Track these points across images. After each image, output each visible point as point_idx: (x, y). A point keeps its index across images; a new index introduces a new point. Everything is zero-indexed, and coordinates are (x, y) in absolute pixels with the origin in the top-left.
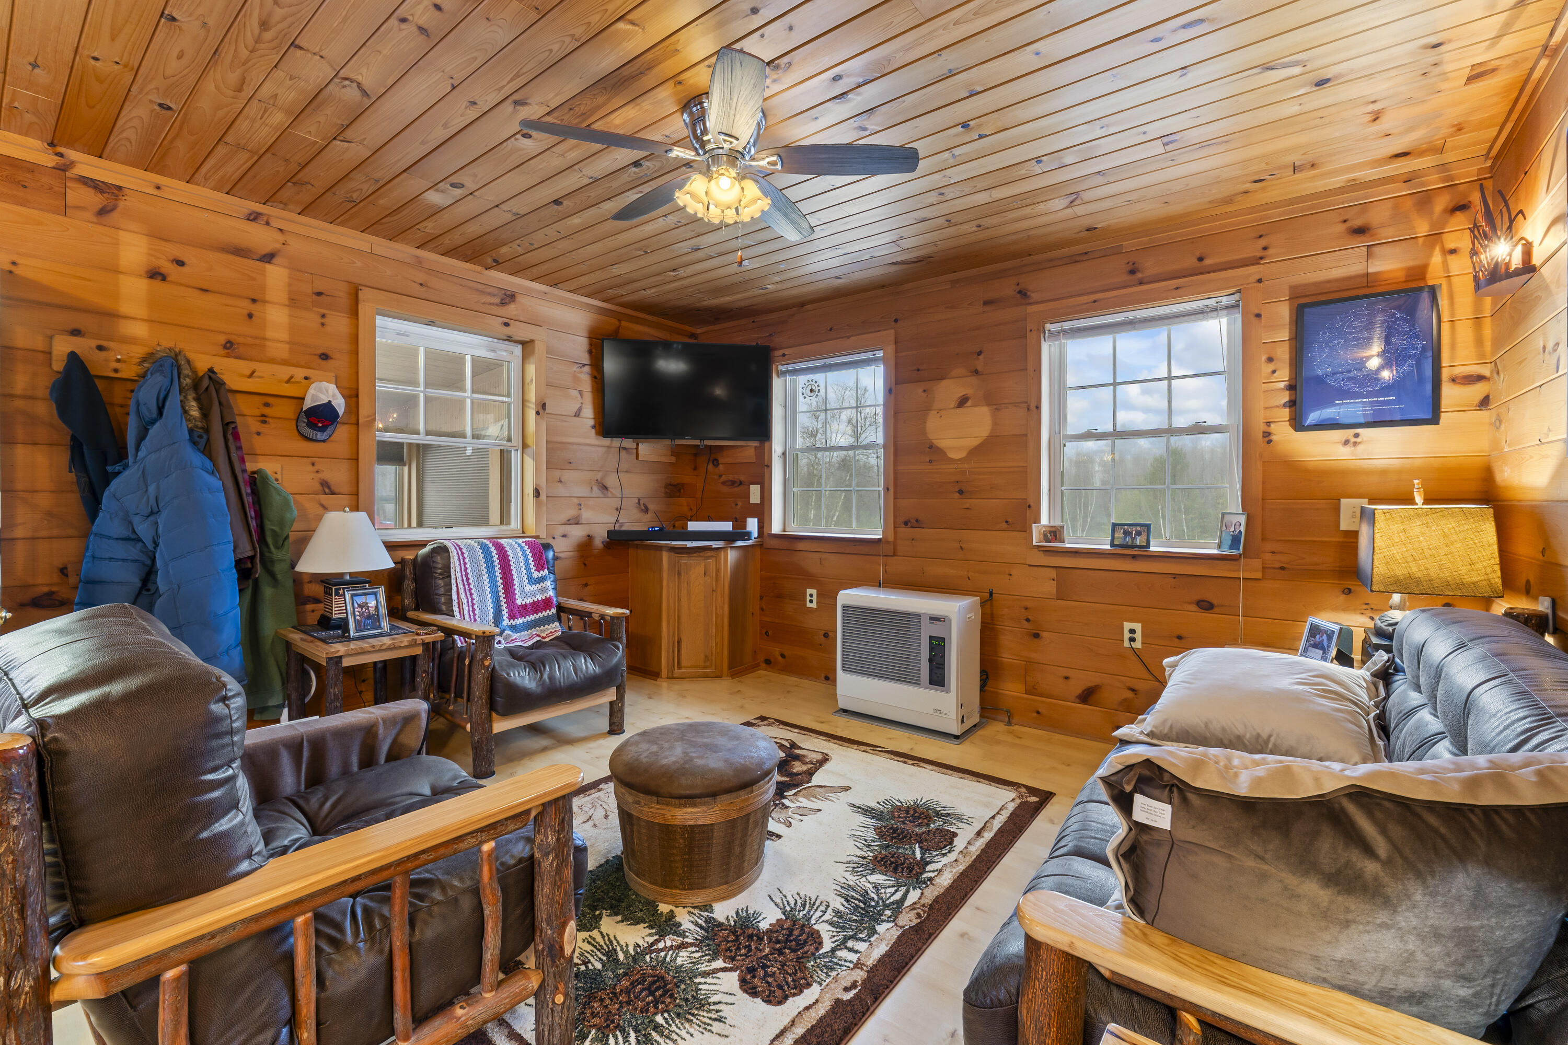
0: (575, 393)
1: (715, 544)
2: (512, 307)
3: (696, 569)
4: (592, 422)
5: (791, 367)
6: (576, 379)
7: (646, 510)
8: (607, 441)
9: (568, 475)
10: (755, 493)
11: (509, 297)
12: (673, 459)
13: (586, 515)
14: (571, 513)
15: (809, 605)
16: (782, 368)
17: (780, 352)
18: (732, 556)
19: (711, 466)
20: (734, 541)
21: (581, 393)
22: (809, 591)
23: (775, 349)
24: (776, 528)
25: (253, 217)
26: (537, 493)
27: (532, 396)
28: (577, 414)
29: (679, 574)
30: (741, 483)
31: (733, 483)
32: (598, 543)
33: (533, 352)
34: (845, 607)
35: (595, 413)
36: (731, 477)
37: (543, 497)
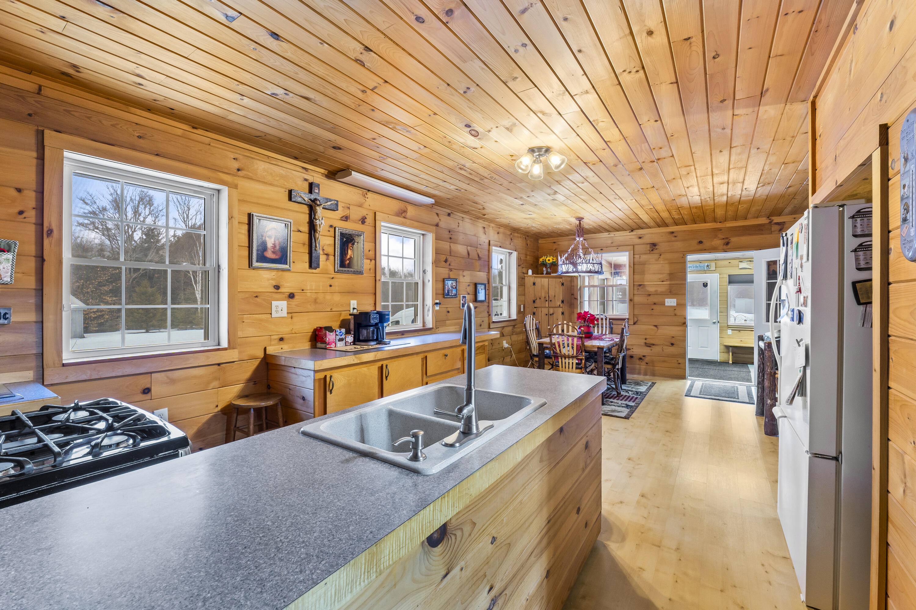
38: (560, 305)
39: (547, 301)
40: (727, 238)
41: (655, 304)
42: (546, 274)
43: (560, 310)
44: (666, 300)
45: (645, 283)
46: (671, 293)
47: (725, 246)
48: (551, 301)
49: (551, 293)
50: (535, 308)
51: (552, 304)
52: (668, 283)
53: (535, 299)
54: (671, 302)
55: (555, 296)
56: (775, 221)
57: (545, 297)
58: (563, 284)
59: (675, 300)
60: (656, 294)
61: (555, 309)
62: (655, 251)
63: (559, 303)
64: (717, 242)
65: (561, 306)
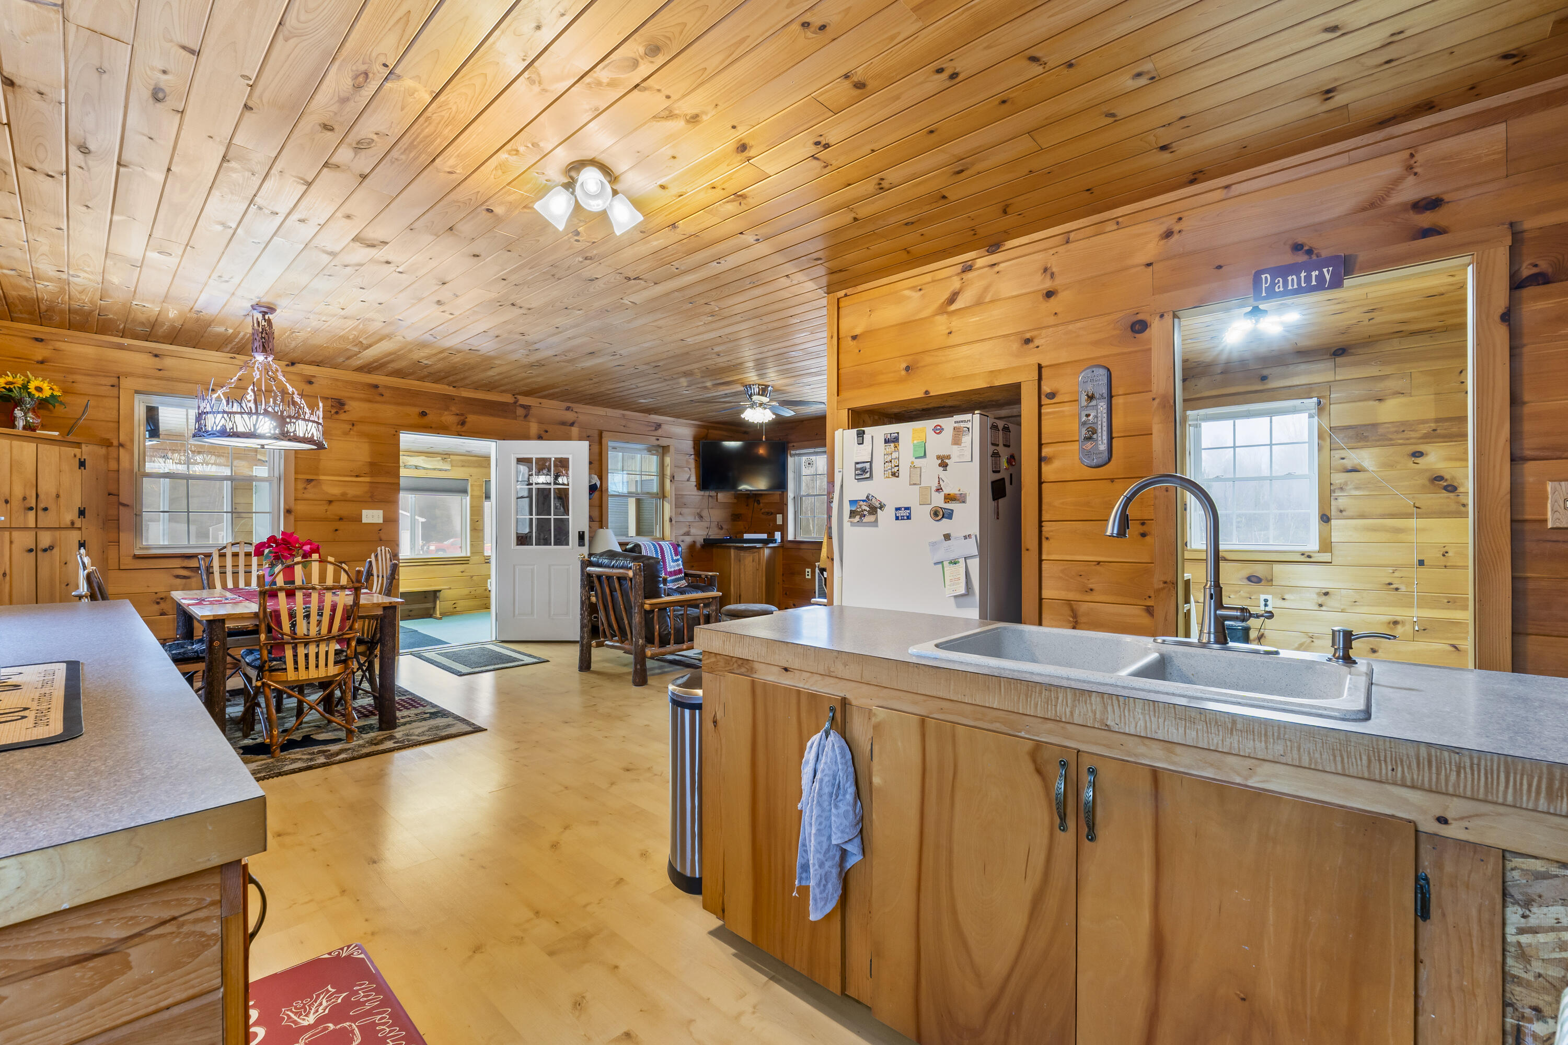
0: (687, 469)
1: (758, 545)
2: (660, 430)
3: (748, 560)
4: (695, 483)
5: (798, 452)
6: (687, 462)
7: (721, 528)
8: (702, 493)
9: (685, 511)
10: (779, 518)
11: (658, 426)
12: (735, 501)
13: (693, 531)
14: (685, 530)
15: (807, 577)
16: (793, 452)
17: (792, 444)
18: (767, 552)
19: (756, 504)
20: (768, 544)
21: (690, 469)
22: (807, 570)
23: (788, 442)
24: (790, 537)
25: (568, 409)
26: (671, 520)
27: (668, 472)
28: (688, 480)
29: (740, 561)
30: (772, 513)
31: (768, 513)
32: (698, 545)
33: (669, 451)
35: (696, 479)
36: (767, 510)
37: (673, 522)
38: (73, 523)
39: (31, 509)
40: (462, 415)
41: (341, 519)
42: (24, 428)
43: (75, 536)
44: (364, 512)
45: (322, 477)
46: (373, 501)
47: (459, 426)
48: (46, 509)
49: (47, 486)
51: (47, 520)
52: (368, 479)
54: (372, 516)
55: (58, 496)
56: (521, 402)
57: (24, 499)
58: (82, 464)
59: (380, 513)
60: (344, 499)
61: (57, 533)
62: (343, 416)
63: (70, 516)
64: (449, 418)
65: (78, 525)
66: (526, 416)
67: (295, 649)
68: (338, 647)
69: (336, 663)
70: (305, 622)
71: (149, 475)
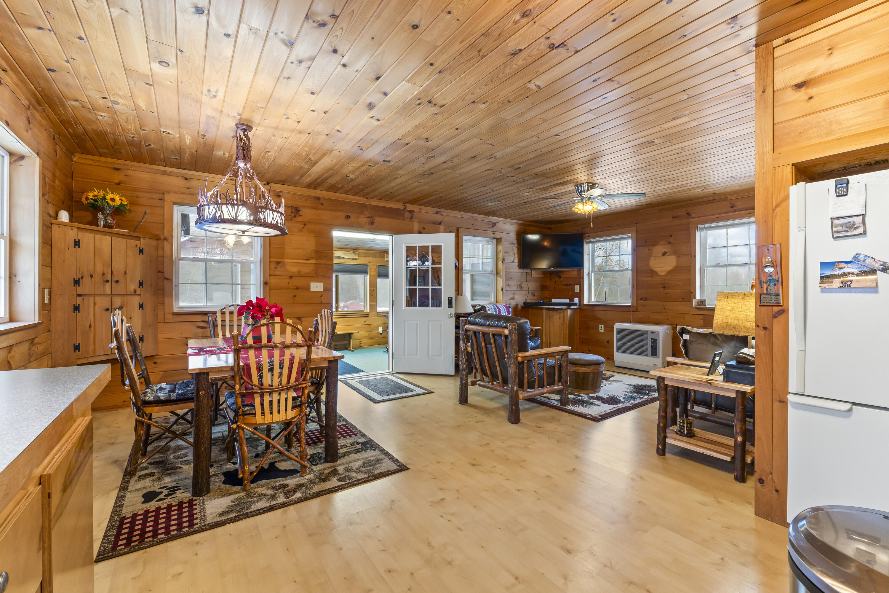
0: (512, 254)
1: (564, 307)
2: (495, 227)
3: (556, 317)
4: (517, 264)
5: (592, 240)
6: (513, 249)
7: (534, 295)
8: (522, 271)
9: (511, 283)
10: (577, 289)
11: (494, 224)
12: (543, 276)
13: (516, 297)
14: (511, 296)
15: (600, 331)
16: (589, 241)
17: (588, 235)
18: (569, 312)
19: (557, 278)
20: (570, 306)
21: (514, 254)
22: (600, 326)
23: (585, 234)
24: (586, 302)
25: (437, 213)
26: (502, 289)
27: (500, 256)
28: (513, 262)
29: (550, 318)
30: (571, 285)
31: (567, 285)
32: (519, 307)
33: (501, 242)
34: (617, 329)
35: (518, 261)
36: (566, 283)
37: (504, 291)
38: (135, 291)
39: (108, 281)
40: (372, 217)
41: (297, 289)
42: (104, 226)
43: (136, 300)
44: (312, 284)
45: (286, 260)
46: (317, 276)
47: (370, 225)
48: (117, 282)
49: (118, 266)
50: (79, 295)
51: (118, 289)
52: (314, 262)
53: (80, 276)
54: (317, 287)
55: (125, 273)
56: (408, 208)
57: (103, 274)
58: (141, 251)
59: (321, 284)
60: (299, 275)
61: (125, 298)
62: (299, 219)
63: (133, 286)
64: (364, 220)
65: (138, 292)
66: (411, 218)
67: (262, 397)
68: (295, 395)
69: (293, 408)
70: (269, 375)
71: (183, 259)
